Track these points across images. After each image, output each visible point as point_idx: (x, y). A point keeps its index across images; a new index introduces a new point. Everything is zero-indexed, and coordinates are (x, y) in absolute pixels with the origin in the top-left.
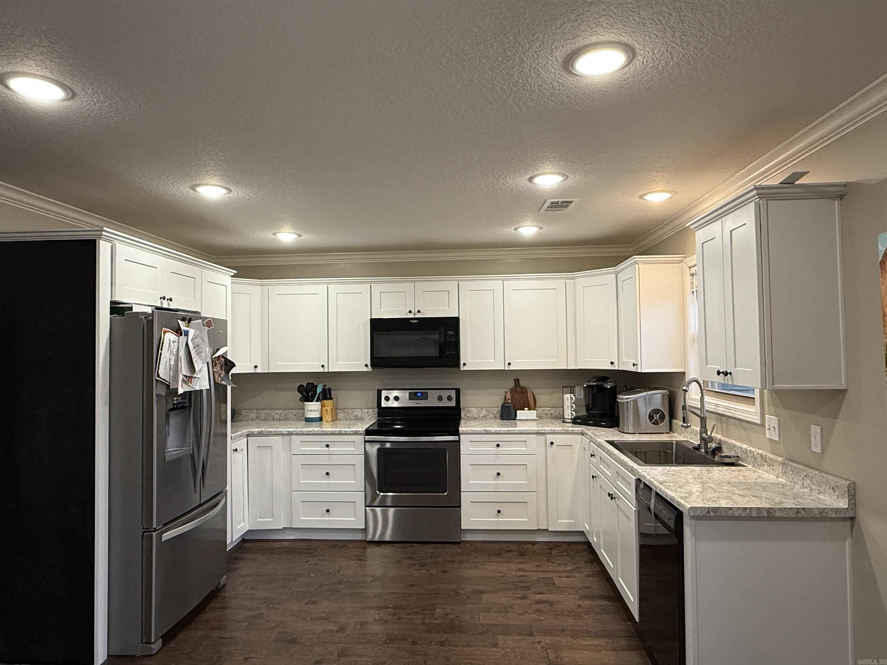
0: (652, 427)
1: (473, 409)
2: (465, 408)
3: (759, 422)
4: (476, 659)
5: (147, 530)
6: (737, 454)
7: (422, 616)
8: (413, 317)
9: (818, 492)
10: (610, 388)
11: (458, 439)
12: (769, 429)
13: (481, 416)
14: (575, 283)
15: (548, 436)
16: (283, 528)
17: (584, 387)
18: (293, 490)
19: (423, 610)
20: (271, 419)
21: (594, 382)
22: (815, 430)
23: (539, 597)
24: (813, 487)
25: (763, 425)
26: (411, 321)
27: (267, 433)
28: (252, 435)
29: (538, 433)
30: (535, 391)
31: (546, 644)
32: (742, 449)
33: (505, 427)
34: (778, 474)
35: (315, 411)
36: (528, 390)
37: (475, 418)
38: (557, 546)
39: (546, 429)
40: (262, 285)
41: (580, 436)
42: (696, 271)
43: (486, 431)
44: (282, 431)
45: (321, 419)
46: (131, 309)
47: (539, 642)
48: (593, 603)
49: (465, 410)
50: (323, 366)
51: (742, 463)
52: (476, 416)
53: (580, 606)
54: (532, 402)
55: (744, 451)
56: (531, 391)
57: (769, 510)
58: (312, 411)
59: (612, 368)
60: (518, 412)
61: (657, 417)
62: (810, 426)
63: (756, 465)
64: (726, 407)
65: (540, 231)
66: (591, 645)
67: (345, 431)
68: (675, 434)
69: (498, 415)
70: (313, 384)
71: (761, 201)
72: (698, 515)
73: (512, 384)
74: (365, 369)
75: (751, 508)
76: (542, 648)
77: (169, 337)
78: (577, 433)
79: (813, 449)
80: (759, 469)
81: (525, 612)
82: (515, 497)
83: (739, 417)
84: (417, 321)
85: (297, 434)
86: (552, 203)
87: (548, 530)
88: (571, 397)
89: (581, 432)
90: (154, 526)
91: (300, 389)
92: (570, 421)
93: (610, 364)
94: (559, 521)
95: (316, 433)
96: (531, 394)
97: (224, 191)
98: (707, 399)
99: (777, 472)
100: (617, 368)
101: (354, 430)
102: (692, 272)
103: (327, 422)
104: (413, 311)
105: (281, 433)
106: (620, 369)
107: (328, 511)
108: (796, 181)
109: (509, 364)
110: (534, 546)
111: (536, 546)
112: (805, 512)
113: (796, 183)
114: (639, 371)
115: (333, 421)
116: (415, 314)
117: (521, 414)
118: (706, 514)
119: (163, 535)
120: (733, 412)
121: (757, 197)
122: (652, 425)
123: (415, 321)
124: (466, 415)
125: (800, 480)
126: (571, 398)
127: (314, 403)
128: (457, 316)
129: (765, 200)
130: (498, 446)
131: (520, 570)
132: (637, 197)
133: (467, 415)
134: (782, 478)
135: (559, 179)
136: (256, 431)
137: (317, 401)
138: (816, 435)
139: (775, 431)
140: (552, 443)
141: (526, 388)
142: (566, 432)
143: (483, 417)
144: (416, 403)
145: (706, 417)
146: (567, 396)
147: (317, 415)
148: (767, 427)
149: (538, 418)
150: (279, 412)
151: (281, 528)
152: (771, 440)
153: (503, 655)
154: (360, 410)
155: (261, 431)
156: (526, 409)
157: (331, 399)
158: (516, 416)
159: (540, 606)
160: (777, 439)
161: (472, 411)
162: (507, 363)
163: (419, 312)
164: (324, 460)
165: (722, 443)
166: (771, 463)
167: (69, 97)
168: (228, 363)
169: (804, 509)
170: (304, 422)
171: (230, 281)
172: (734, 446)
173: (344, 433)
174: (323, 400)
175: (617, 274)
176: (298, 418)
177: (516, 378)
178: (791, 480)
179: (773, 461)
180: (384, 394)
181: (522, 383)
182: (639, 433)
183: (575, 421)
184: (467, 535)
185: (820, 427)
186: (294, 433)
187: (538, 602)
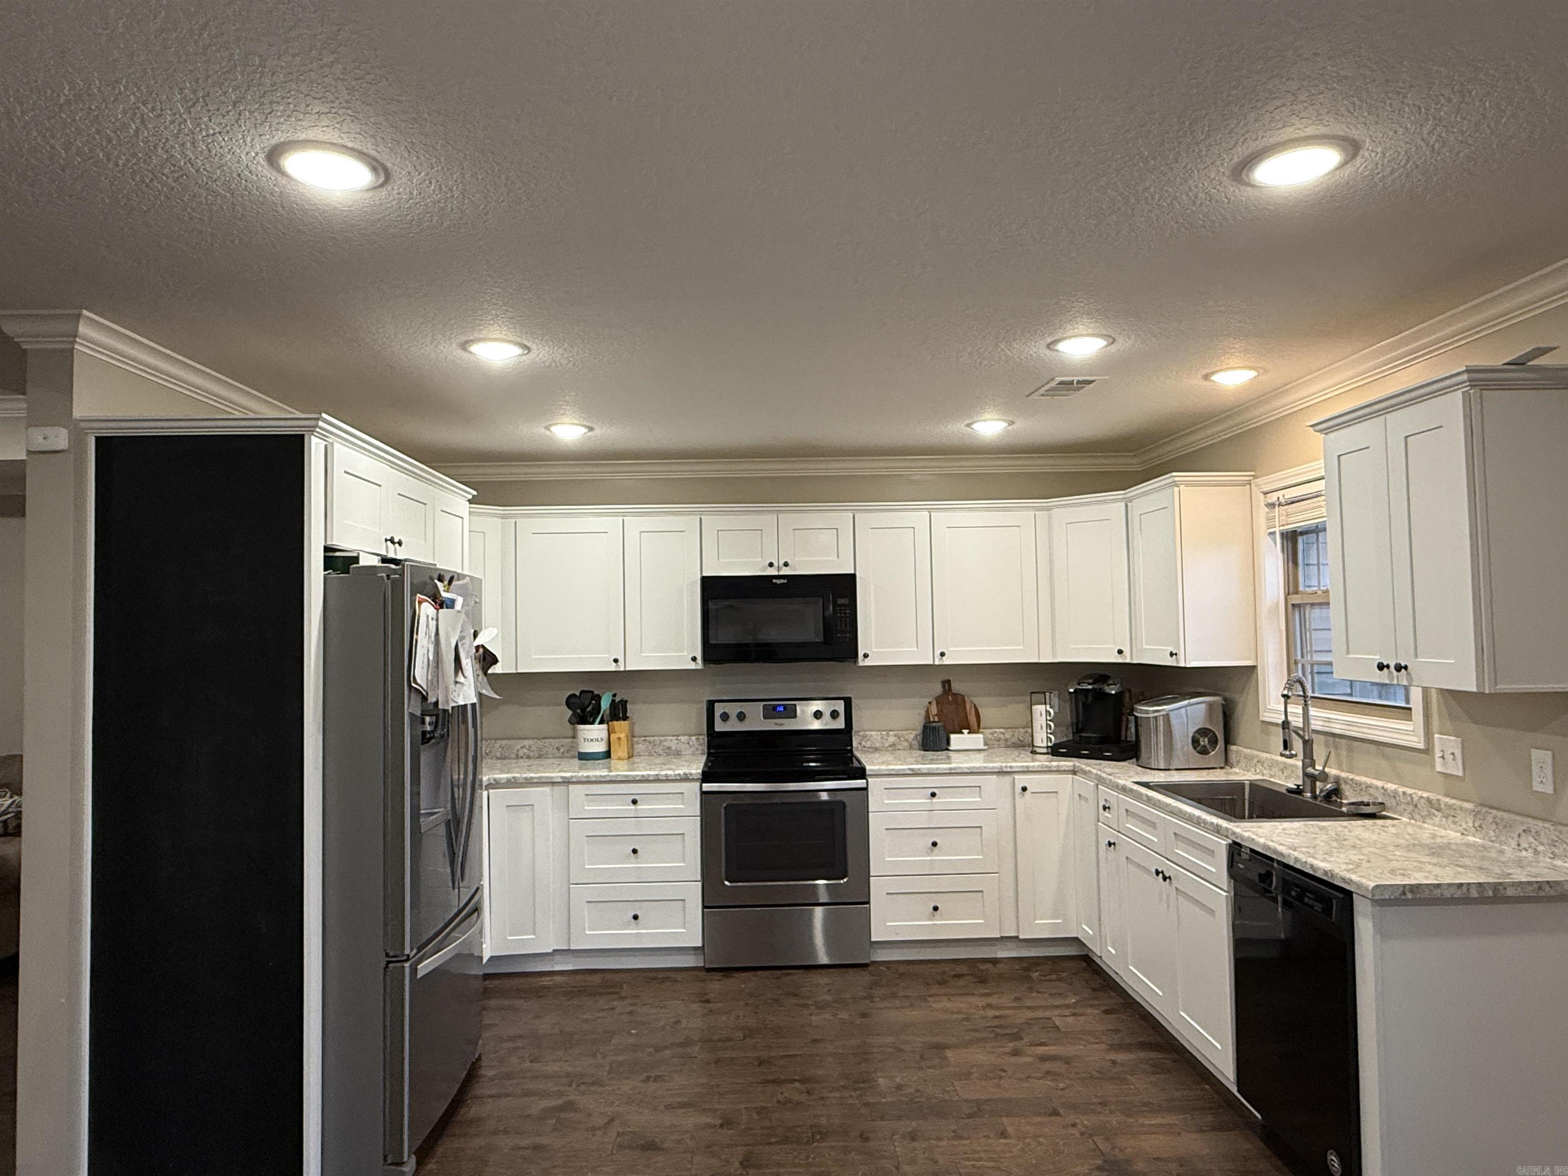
0: (1197, 759)
1: (873, 733)
2: (858, 732)
3: (1421, 746)
4: (980, 1159)
5: (394, 959)
6: (1376, 798)
7: (858, 1092)
8: (776, 573)
9: (1552, 856)
10: (1116, 693)
11: (865, 786)
12: (1443, 757)
13: (887, 745)
14: (1050, 517)
15: (1017, 777)
16: (555, 951)
17: (1070, 693)
18: (571, 882)
19: (855, 1082)
20: (514, 756)
21: (1089, 684)
22: (1541, 759)
23: (1041, 1050)
24: (1540, 848)
25: (1428, 750)
26: (774, 581)
27: (524, 781)
28: (498, 786)
29: (1001, 773)
30: (977, 701)
31: (1085, 1126)
32: (1385, 790)
33: (935, 763)
34: (1466, 830)
35: (597, 740)
36: (966, 698)
37: (876, 749)
38: (1037, 964)
39: (1013, 764)
40: (503, 517)
41: (1070, 776)
42: (1278, 498)
43: (912, 770)
44: (552, 778)
45: (607, 755)
46: (356, 560)
47: (1074, 1125)
48: (1132, 1056)
49: (859, 735)
50: (616, 661)
51: (1388, 814)
52: (878, 745)
53: (1114, 1062)
54: (972, 719)
55: (1392, 795)
56: (971, 702)
57: (1496, 887)
58: (592, 740)
59: (1120, 661)
60: (952, 736)
61: (1204, 741)
62: (1530, 751)
63: (1417, 817)
64: (1351, 723)
65: (1009, 428)
66: (1162, 1125)
67: (666, 775)
68: (1236, 770)
69: (916, 744)
70: (592, 692)
71: (1472, 391)
72: (1388, 897)
73: (938, 689)
74: (692, 666)
75: (1469, 884)
76: (1082, 1134)
77: (427, 610)
78: (1065, 771)
79: (1537, 787)
80: (1424, 822)
81: (1028, 1077)
82: (962, 883)
83: (1376, 738)
84: (785, 581)
85: (579, 782)
86: (1061, 383)
87: (1017, 937)
88: (1046, 711)
89: (1072, 768)
90: (407, 951)
91: (570, 702)
92: (1045, 750)
93: (1117, 654)
94: (1037, 922)
95: (613, 779)
96: (971, 708)
97: (517, 351)
98: (1313, 711)
99: (1464, 826)
100: (1128, 661)
101: (681, 772)
102: (1270, 501)
103: (619, 759)
104: (776, 564)
105: (550, 781)
106: (1135, 662)
107: (636, 917)
108: (1530, 361)
109: (942, 654)
110: (995, 966)
111: (999, 966)
112: (1551, 887)
113: (1529, 364)
114: (1182, 665)
115: (629, 758)
116: (779, 569)
117: (957, 741)
118: (1401, 895)
119: (419, 967)
120: (1364, 730)
121: (1468, 384)
122: (1198, 754)
123: (782, 581)
124: (860, 744)
125: (1513, 838)
126: (1048, 713)
127: (596, 726)
128: (852, 572)
129: (1477, 390)
130: (933, 795)
131: (989, 1006)
132: (1200, 376)
133: (863, 743)
134: (1474, 836)
135: (1100, 343)
136: (503, 779)
137: (601, 722)
138: (1543, 765)
139: (1454, 759)
140: (1024, 789)
141: (963, 697)
142: (1048, 769)
143: (890, 746)
144: (776, 724)
145: (1312, 740)
146: (1039, 709)
147: (601, 748)
148: (1438, 754)
149: (986, 747)
150: (526, 743)
151: (550, 951)
152: (1446, 775)
153: (1023, 1150)
154: (675, 738)
155: (513, 778)
156: (966, 731)
157: (625, 718)
158: (948, 743)
159: (1048, 1066)
160: (1460, 774)
161: (872, 736)
162: (937, 653)
163: (786, 564)
164: (629, 827)
165: (1342, 782)
166: (1450, 814)
167: (379, 183)
168: (487, 656)
169: (1548, 882)
170: (577, 760)
171: (468, 510)
172: (1368, 787)
173: (664, 778)
174: (612, 720)
175: (1127, 502)
176: (563, 753)
177: (946, 678)
178: (1493, 839)
179: (1455, 809)
180: (719, 709)
181: (957, 687)
182: (1176, 770)
183: (1055, 751)
184: (879, 951)
185: (1550, 753)
186: (574, 780)
187: (1044, 1059)
